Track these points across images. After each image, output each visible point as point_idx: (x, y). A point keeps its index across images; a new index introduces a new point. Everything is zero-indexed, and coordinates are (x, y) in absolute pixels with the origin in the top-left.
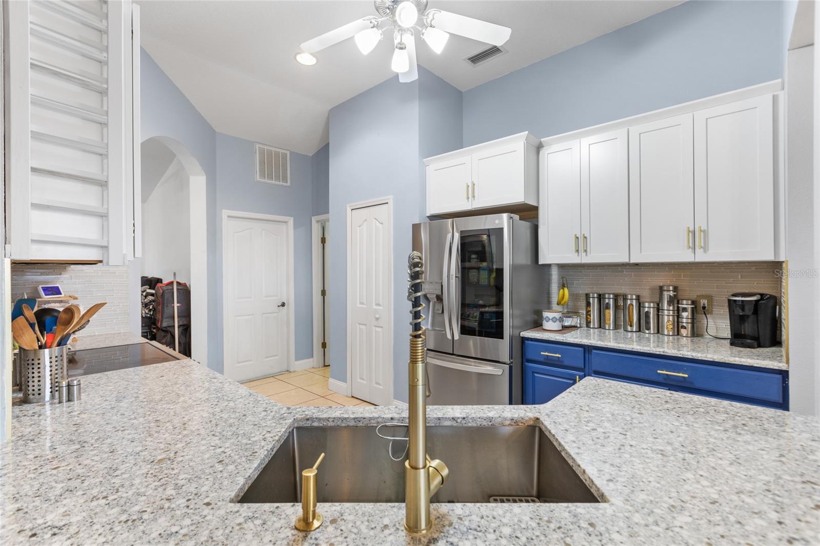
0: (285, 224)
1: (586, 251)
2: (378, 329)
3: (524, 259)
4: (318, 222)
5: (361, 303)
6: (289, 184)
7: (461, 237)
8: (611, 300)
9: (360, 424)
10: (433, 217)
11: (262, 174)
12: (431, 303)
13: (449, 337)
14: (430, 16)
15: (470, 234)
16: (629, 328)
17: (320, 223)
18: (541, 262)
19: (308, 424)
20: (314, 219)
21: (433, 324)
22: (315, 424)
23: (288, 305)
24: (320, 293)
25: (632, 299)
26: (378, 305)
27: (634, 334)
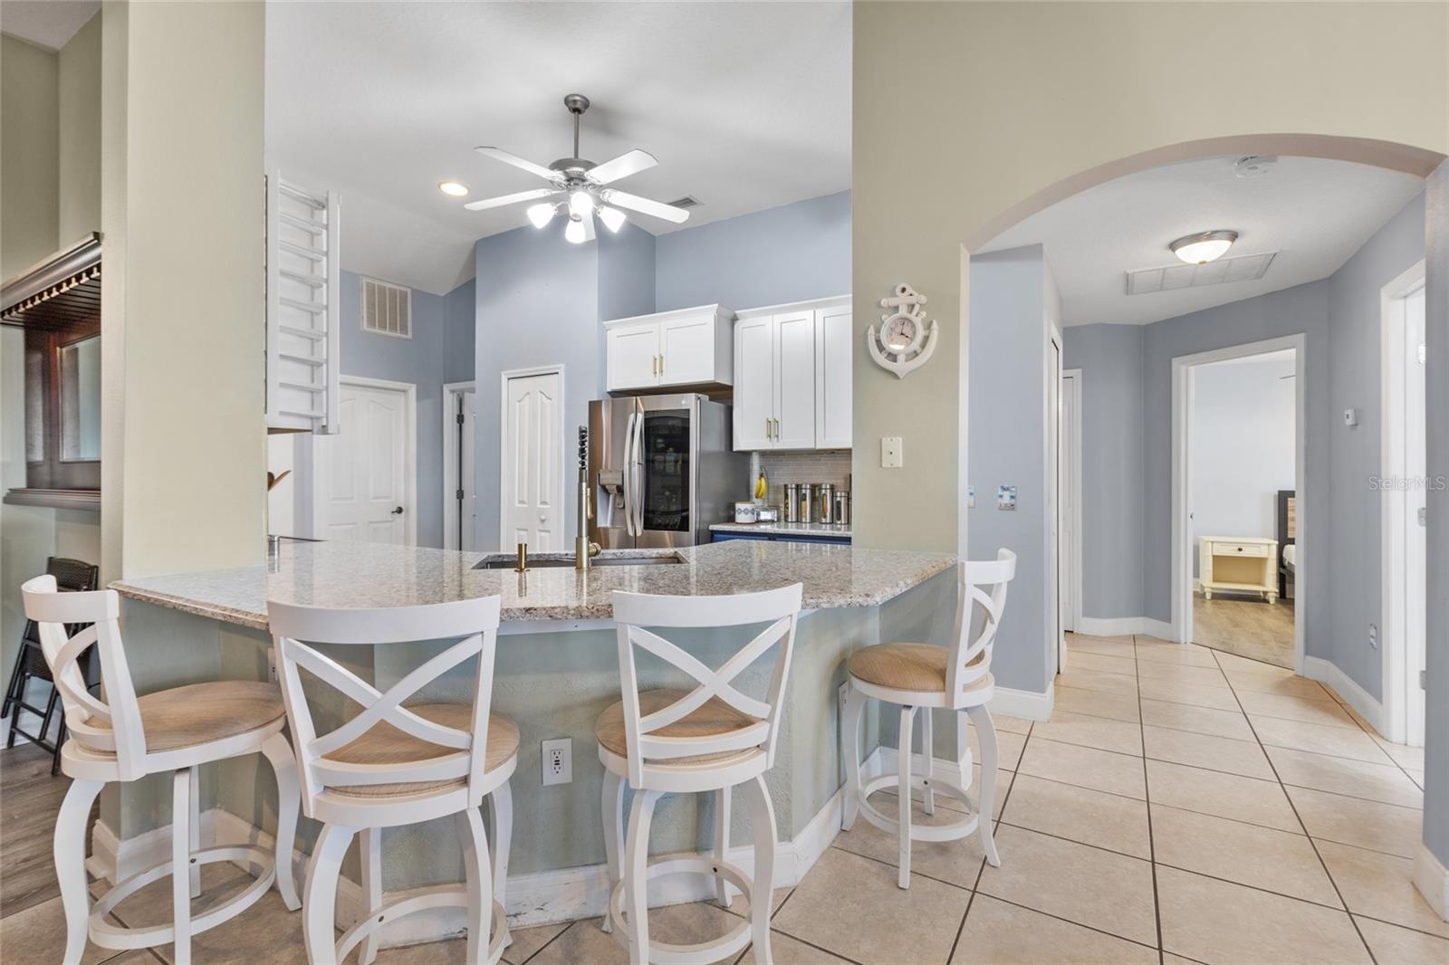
0: (402, 393)
1: (777, 436)
2: (543, 534)
3: (715, 444)
4: (452, 392)
5: (521, 502)
6: (410, 335)
7: (645, 419)
8: (808, 491)
9: (541, 559)
10: (615, 394)
11: (372, 323)
12: (611, 497)
13: (631, 533)
14: (607, 194)
15: (656, 415)
16: (824, 520)
17: (455, 394)
18: (734, 449)
19: (500, 559)
20: (447, 388)
21: (613, 522)
22: (506, 560)
23: (408, 511)
24: (455, 495)
25: (826, 489)
26: (544, 503)
27: (828, 526)
